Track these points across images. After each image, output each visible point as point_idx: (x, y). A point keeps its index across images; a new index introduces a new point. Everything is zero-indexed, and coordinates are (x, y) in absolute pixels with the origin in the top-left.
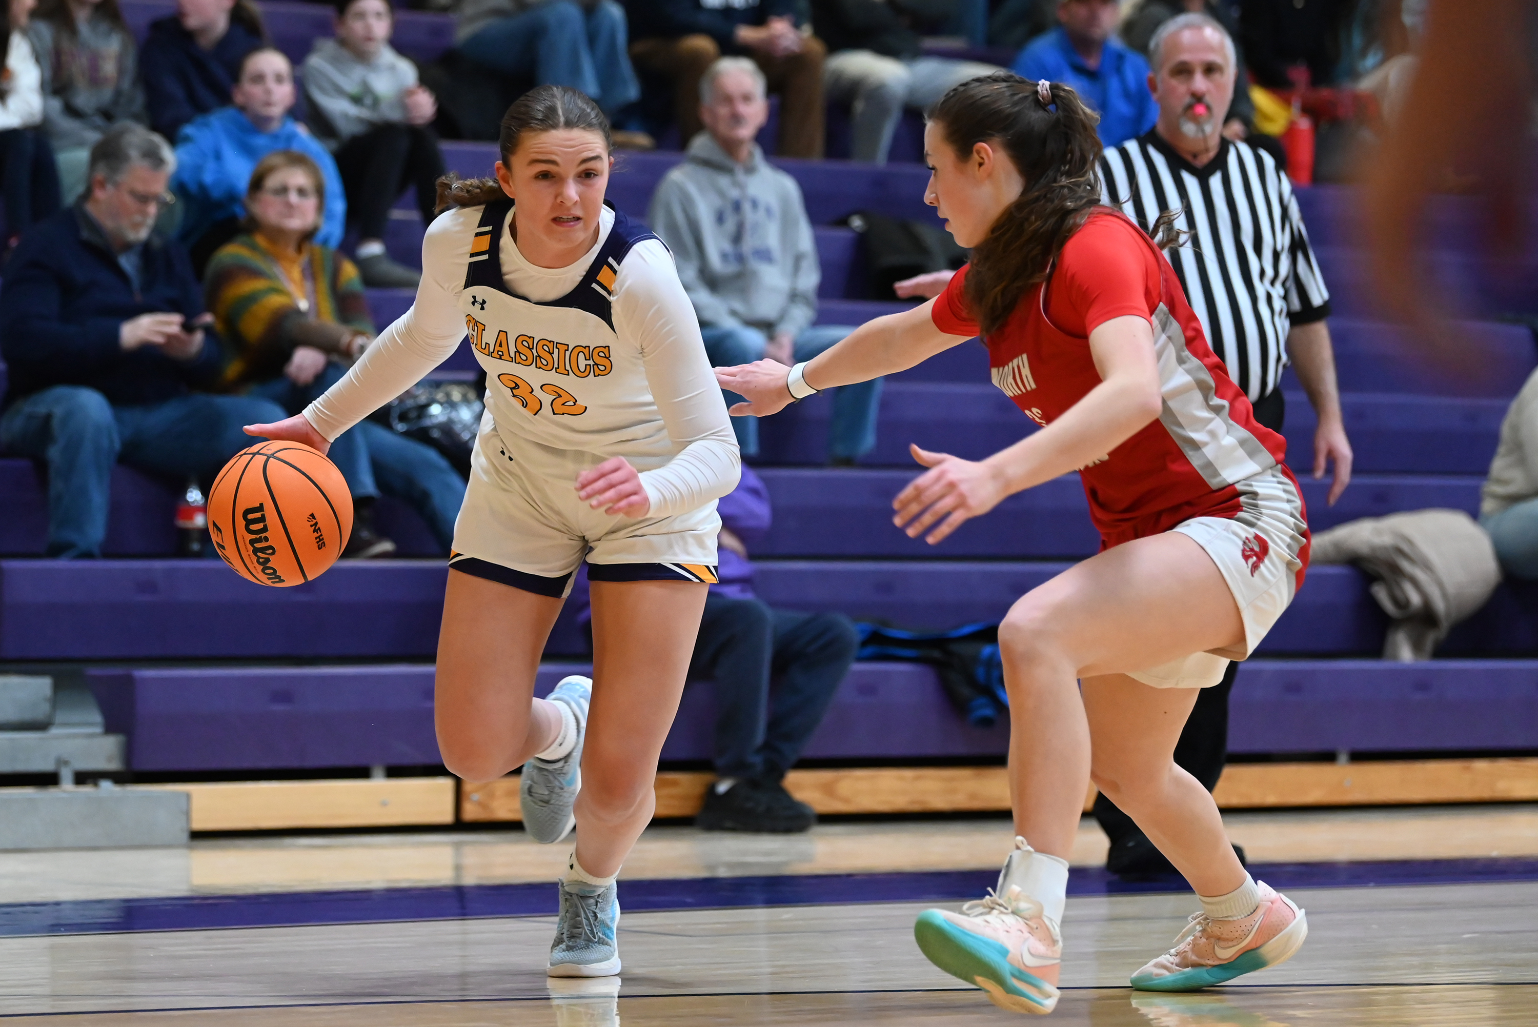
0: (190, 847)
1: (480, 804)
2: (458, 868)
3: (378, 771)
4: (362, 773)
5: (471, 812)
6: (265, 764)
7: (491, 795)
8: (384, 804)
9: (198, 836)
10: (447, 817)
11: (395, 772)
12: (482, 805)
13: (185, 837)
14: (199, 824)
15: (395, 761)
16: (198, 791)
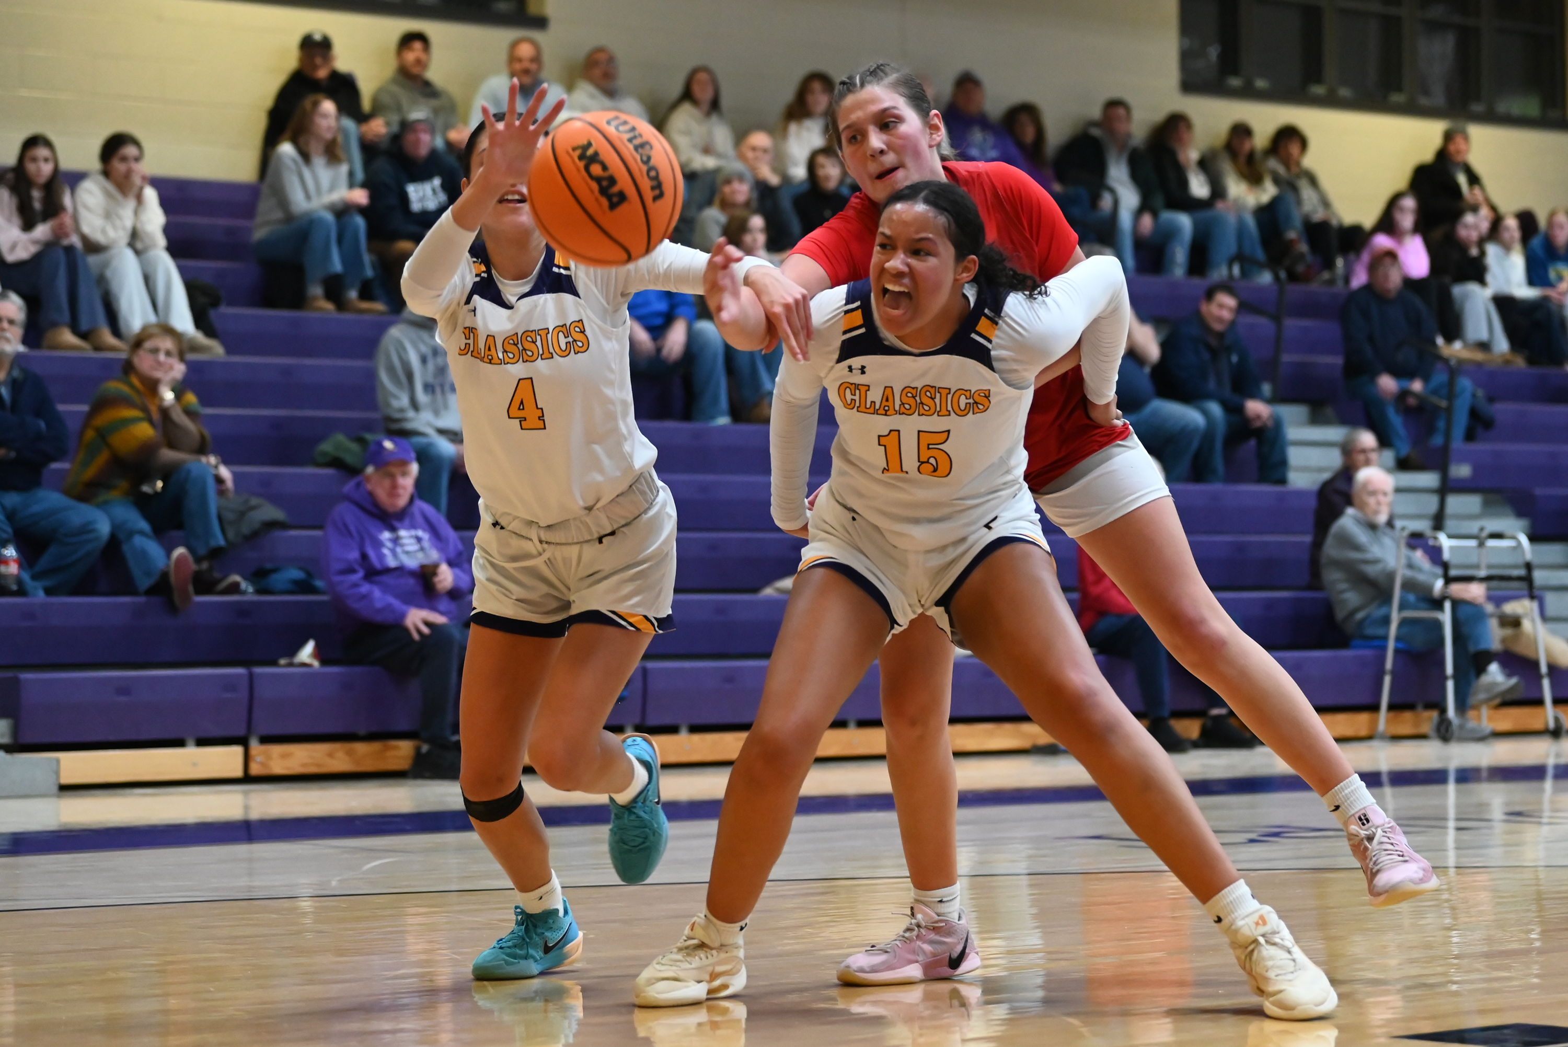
0: (59, 797)
1: (262, 764)
2: (246, 808)
3: (191, 742)
4: (179, 743)
5: (255, 769)
6: (112, 738)
7: (269, 757)
8: (195, 765)
9: (66, 789)
10: (238, 772)
11: (202, 742)
12: (263, 764)
13: (55, 789)
14: (65, 780)
15: (203, 734)
16: (66, 758)
